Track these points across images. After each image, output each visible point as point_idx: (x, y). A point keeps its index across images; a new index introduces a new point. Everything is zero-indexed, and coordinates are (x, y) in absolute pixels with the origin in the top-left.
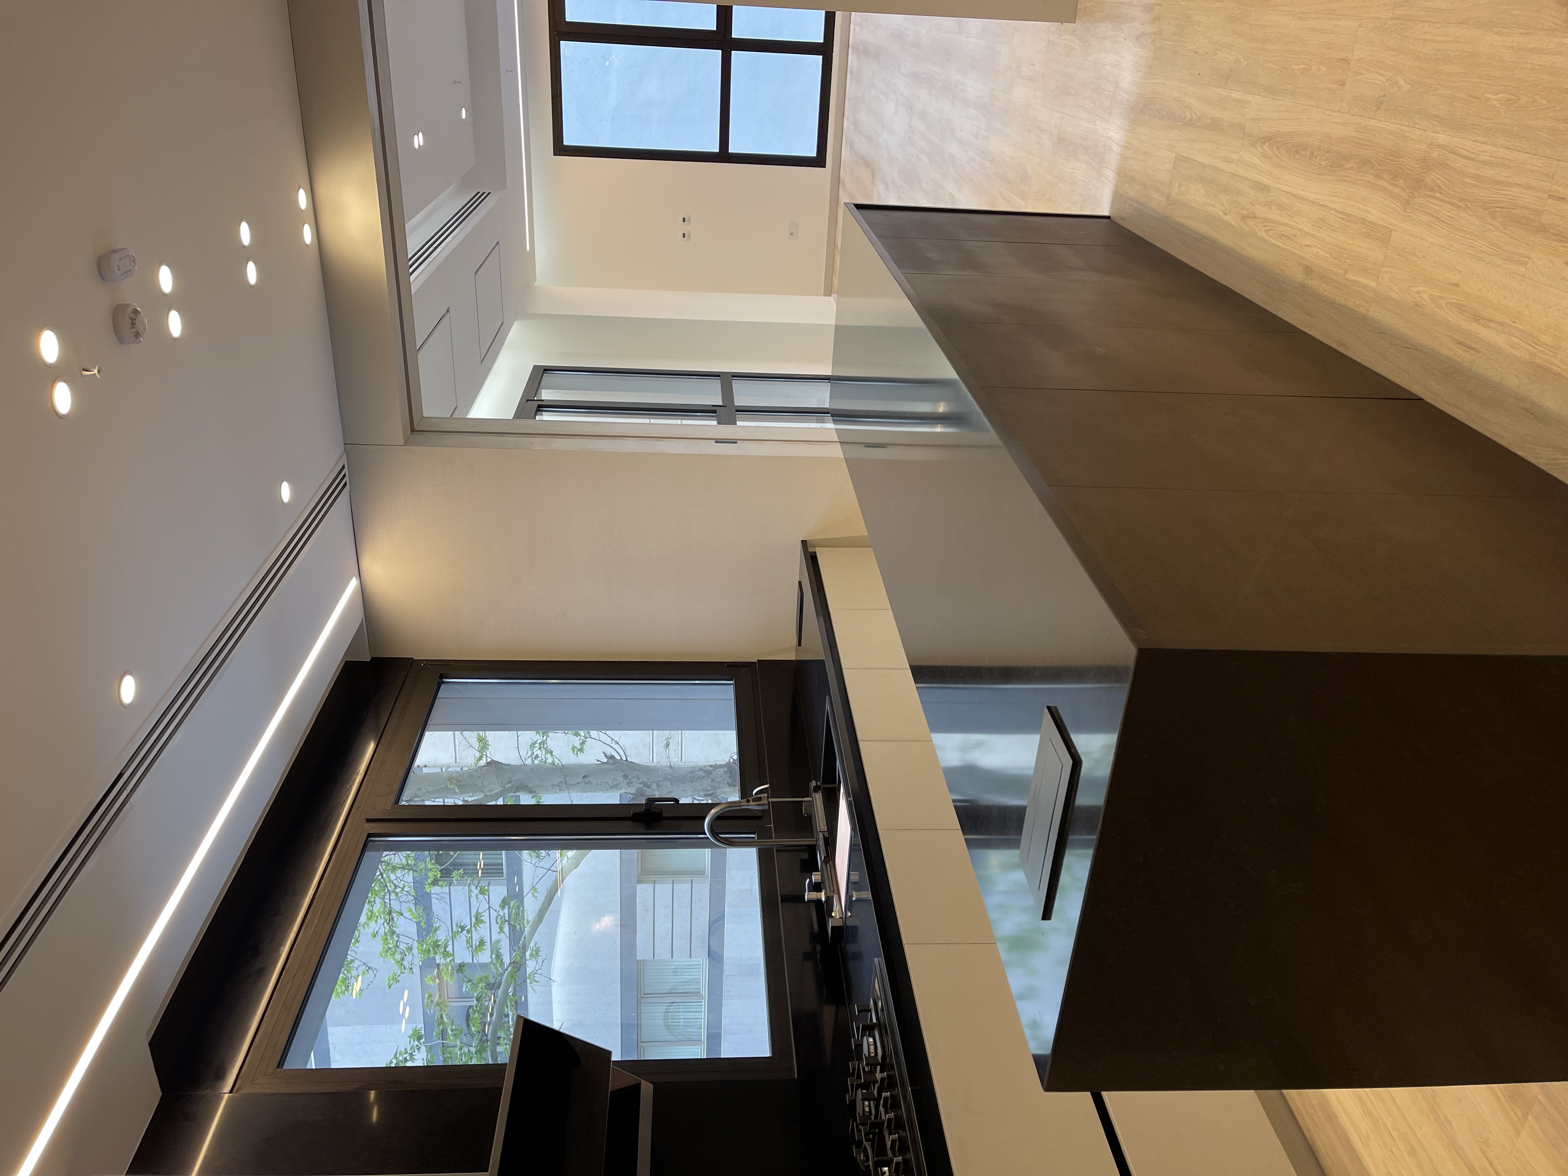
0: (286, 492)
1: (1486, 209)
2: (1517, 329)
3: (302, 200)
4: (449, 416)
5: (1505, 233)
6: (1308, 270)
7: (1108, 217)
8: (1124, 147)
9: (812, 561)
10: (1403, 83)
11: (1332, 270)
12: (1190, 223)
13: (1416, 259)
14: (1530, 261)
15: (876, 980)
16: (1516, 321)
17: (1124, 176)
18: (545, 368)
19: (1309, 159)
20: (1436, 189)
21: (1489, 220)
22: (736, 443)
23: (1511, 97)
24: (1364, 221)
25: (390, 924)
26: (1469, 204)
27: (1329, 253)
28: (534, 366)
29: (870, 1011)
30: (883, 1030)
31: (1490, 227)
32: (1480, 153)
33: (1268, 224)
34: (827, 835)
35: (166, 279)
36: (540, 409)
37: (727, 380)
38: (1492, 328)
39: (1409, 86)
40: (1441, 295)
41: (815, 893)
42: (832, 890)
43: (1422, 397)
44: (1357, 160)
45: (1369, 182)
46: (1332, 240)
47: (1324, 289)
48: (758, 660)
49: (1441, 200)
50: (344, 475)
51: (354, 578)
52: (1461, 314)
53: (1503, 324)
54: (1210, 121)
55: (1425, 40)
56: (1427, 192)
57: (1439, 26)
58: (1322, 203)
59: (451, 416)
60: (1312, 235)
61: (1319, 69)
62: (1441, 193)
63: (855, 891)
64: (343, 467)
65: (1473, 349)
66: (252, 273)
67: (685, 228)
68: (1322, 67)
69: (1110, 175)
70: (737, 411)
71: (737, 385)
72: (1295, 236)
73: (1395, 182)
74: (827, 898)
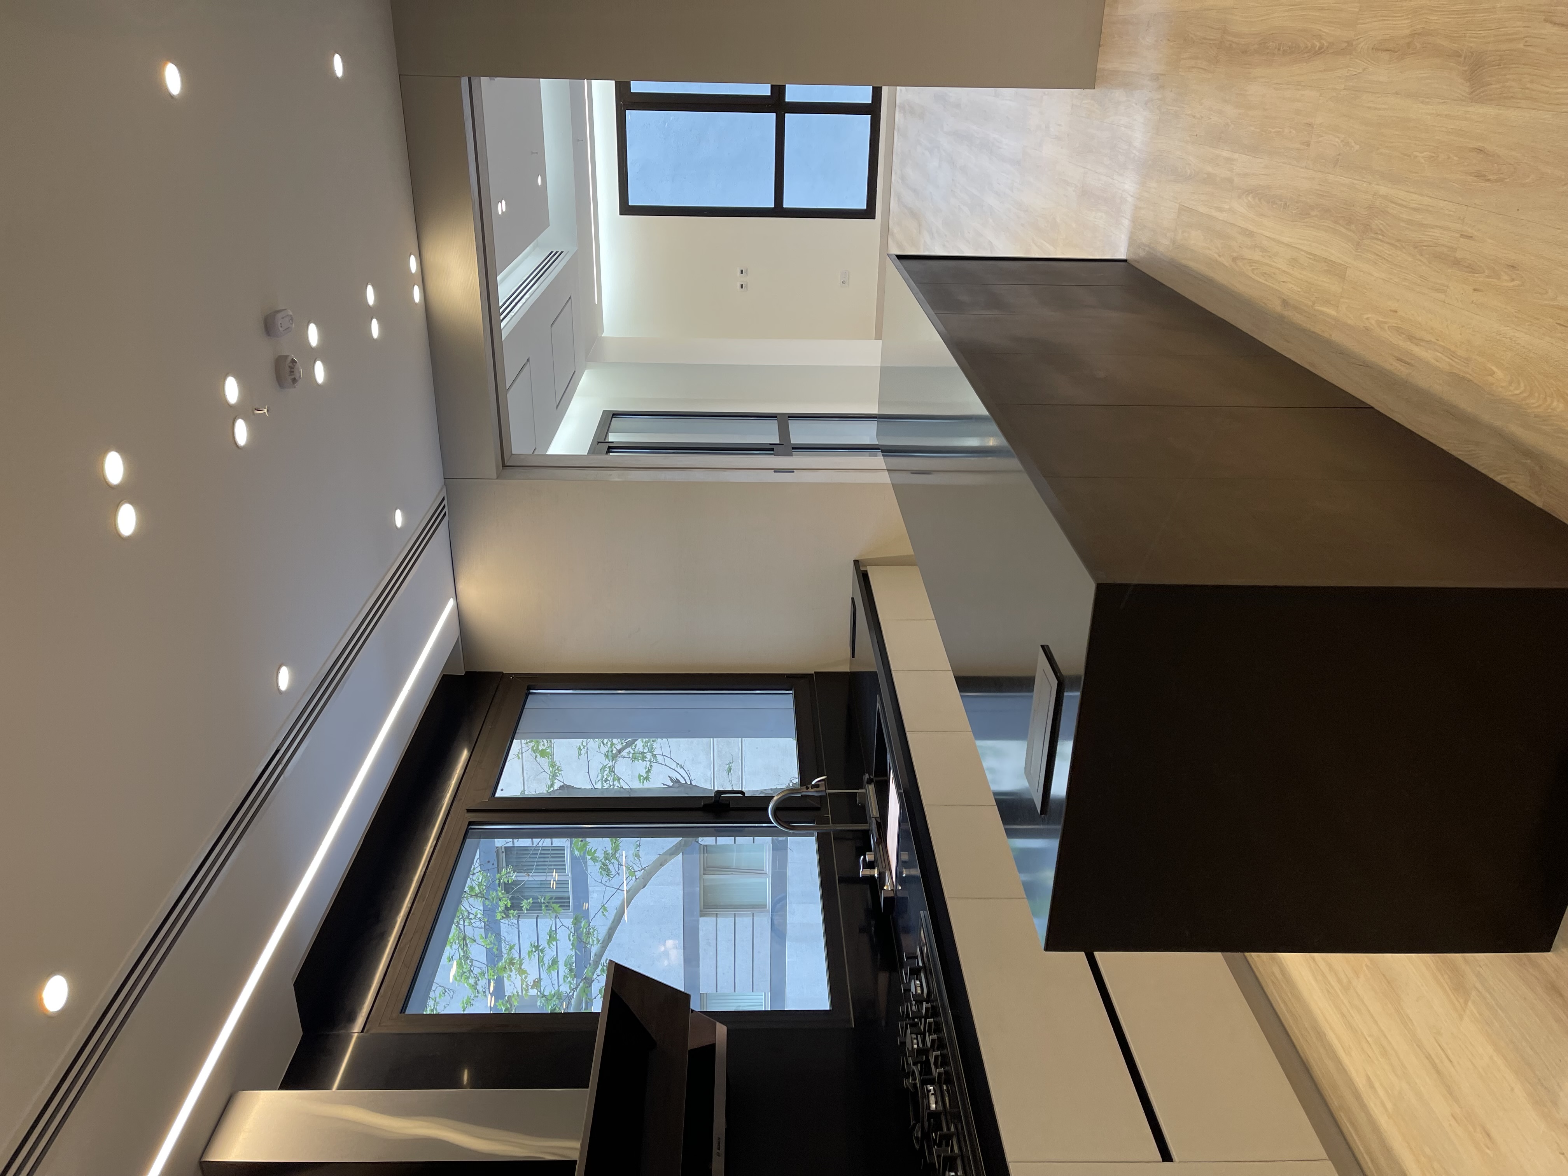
0: (399, 518)
1: (1416, 248)
2: (1440, 346)
3: (413, 264)
4: (531, 453)
5: (1429, 267)
6: (1285, 303)
7: (1125, 261)
8: (1138, 199)
9: (864, 579)
10: (1353, 144)
11: (1303, 302)
12: (1192, 264)
13: (1365, 291)
14: (1448, 290)
15: (922, 930)
16: (1439, 339)
17: (1137, 224)
18: (614, 413)
19: (1284, 208)
20: (1379, 232)
21: (1418, 257)
22: (793, 472)
23: (1434, 155)
24: (1326, 260)
25: (465, 949)
26: (1403, 244)
27: (1301, 288)
28: (604, 411)
29: (917, 958)
30: (928, 972)
31: (1420, 263)
32: (1412, 202)
33: (1253, 264)
34: (879, 820)
35: (313, 335)
36: (610, 450)
37: (784, 420)
38: (1423, 346)
39: (1358, 146)
40: (1385, 320)
41: (869, 869)
42: (884, 866)
43: (1373, 406)
44: (1320, 209)
45: (1329, 227)
46: (1302, 276)
47: (1297, 318)
48: (815, 672)
49: (1382, 241)
50: (444, 507)
51: (452, 598)
52: (1400, 335)
53: (1429, 342)
54: (1206, 176)
55: (1369, 108)
56: (1372, 235)
57: (1379, 95)
58: (1294, 246)
59: (533, 453)
60: (1287, 273)
61: (1290, 132)
62: (1383, 235)
63: (906, 869)
64: (444, 499)
65: (1408, 364)
66: (375, 328)
67: (742, 279)
68: (1292, 130)
69: (1126, 222)
70: (793, 448)
71: (793, 425)
72: (1274, 274)
73: (1349, 227)
74: (880, 874)
